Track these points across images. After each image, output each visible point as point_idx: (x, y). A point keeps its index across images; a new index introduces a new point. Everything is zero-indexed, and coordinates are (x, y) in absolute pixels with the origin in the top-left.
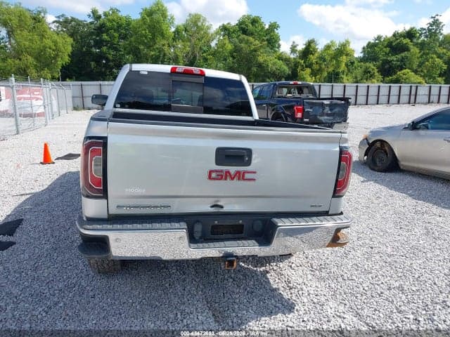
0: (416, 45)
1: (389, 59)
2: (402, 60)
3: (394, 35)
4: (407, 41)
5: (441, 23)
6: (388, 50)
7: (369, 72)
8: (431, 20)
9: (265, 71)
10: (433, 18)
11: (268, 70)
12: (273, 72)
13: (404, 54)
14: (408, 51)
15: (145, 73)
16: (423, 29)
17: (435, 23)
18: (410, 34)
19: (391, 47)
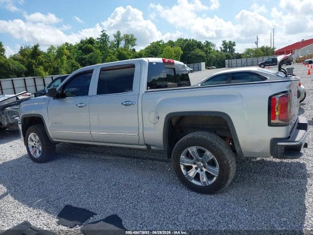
0: (96, 48)
1: (83, 57)
2: (91, 57)
3: (81, 42)
4: (90, 46)
5: (107, 35)
6: (80, 51)
7: (75, 66)
8: (102, 33)
9: (8, 69)
10: (102, 32)
11: (10, 68)
12: (15, 69)
13: (91, 54)
14: (93, 52)
15: (155, 64)
16: (98, 39)
17: (104, 35)
18: (91, 41)
19: (82, 50)
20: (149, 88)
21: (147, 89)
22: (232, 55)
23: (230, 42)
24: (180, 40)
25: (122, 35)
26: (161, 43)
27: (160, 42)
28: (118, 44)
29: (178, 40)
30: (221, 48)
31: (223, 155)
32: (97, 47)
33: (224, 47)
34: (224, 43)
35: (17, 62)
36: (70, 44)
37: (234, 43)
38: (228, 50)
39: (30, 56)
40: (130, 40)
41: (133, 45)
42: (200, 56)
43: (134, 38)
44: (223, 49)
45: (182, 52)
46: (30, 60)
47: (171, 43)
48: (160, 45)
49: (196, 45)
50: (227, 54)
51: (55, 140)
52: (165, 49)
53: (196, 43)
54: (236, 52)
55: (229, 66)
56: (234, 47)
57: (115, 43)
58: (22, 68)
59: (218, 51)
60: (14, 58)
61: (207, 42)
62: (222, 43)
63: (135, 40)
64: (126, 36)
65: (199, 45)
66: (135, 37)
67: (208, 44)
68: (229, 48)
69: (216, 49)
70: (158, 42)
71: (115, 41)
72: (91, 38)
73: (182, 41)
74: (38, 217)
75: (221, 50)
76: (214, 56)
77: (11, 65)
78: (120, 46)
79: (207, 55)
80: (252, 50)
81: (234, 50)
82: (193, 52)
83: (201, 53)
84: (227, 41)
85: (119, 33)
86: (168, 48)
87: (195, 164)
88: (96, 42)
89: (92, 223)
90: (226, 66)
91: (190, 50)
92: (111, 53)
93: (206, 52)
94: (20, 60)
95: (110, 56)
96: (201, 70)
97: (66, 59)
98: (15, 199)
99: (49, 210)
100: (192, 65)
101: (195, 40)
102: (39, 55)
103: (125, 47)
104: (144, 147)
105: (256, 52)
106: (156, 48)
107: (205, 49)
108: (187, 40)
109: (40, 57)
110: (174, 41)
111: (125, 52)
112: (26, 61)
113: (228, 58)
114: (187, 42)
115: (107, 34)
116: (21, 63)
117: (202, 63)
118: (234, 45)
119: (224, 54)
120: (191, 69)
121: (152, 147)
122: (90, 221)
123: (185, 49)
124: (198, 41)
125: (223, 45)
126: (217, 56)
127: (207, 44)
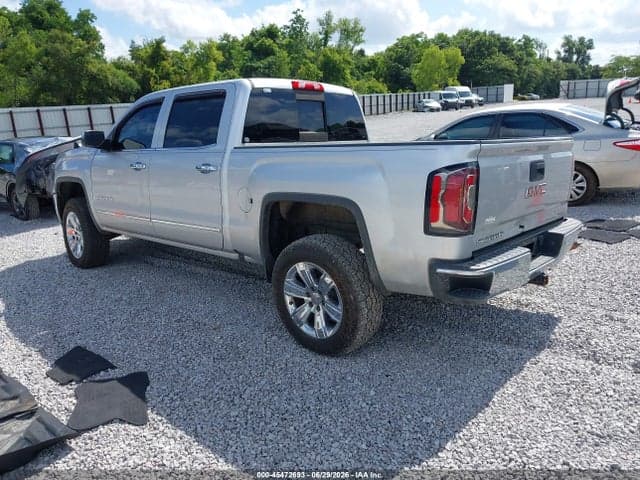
0: (281, 46)
1: (253, 65)
2: (270, 66)
3: (253, 34)
4: (269, 42)
5: (304, 20)
6: (249, 53)
8: (294, 16)
9: (105, 86)
10: (294, 13)
11: (108, 84)
12: (117, 88)
13: (270, 59)
14: (274, 55)
15: (269, 91)
16: (286, 27)
17: (299, 19)
18: (271, 33)
19: (253, 50)
20: (247, 139)
21: (244, 142)
22: (583, 69)
23: (582, 40)
24: (463, 33)
25: (335, 21)
26: (419, 39)
27: (418, 36)
28: (326, 39)
29: (460, 33)
30: (559, 53)
31: (349, 283)
32: (283, 45)
33: (566, 51)
34: (568, 42)
35: (121, 72)
36: (234, 38)
37: (591, 41)
38: (575, 57)
39: (148, 61)
40: (351, 32)
41: (357, 42)
42: (505, 71)
43: (359, 27)
44: (563, 54)
45: (462, 60)
46: (146, 69)
47: (442, 41)
48: (417, 43)
49: (498, 44)
50: (570, 66)
51: (104, 228)
52: (427, 51)
53: (499, 39)
54: (592, 63)
55: (567, 95)
56: (589, 51)
57: (321, 37)
58: (131, 84)
59: (549, 60)
60: (118, 65)
61: (525, 37)
62: (562, 41)
63: (361, 30)
64: (345, 22)
65: (504, 46)
66: (362, 24)
67: (528, 42)
68: (579, 52)
69: (546, 55)
70: (414, 38)
71: (320, 33)
72: (272, 26)
73: (466, 37)
74: (24, 360)
75: (559, 58)
76: (540, 72)
77: (110, 77)
78: (329, 43)
79: (520, 69)
80: (627, 59)
81: (589, 58)
82: (489, 61)
83: (506, 62)
84: (575, 38)
85: (329, 17)
86: (434, 49)
87: (308, 295)
88: (283, 33)
89: (99, 381)
90: (562, 93)
91: (483, 56)
92: (310, 59)
93: (519, 61)
94: (127, 69)
95: (305, 64)
96: (502, 101)
97: (215, 68)
98: (8, 326)
99: (48, 351)
100: (483, 90)
101: (496, 33)
102: (164, 59)
103: (339, 46)
104: (235, 256)
105: (637, 65)
106: (407, 48)
107: (518, 54)
108: (477, 33)
109: (165, 63)
110: (450, 35)
111: (337, 57)
112: (139, 70)
113: (572, 75)
114: (477, 39)
115: (303, 17)
116: (130, 75)
117: (506, 86)
118: (590, 46)
119: (563, 66)
120: (481, 99)
121: (246, 257)
122: (98, 378)
123: (472, 52)
124: (502, 36)
125: (563, 46)
126: (546, 71)
127: (525, 44)
